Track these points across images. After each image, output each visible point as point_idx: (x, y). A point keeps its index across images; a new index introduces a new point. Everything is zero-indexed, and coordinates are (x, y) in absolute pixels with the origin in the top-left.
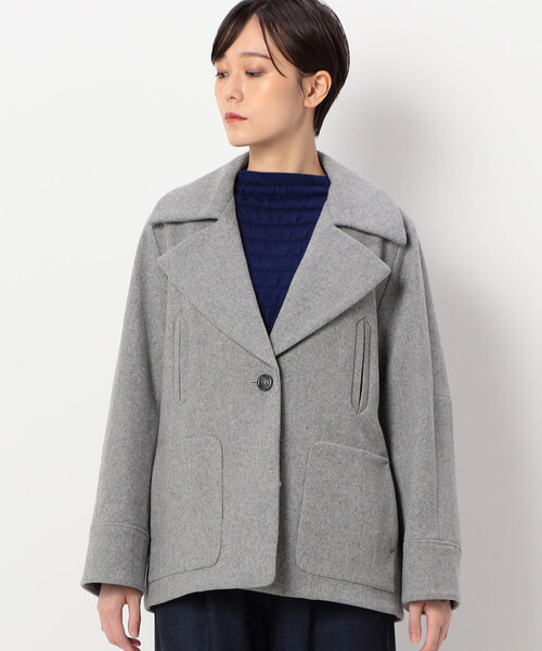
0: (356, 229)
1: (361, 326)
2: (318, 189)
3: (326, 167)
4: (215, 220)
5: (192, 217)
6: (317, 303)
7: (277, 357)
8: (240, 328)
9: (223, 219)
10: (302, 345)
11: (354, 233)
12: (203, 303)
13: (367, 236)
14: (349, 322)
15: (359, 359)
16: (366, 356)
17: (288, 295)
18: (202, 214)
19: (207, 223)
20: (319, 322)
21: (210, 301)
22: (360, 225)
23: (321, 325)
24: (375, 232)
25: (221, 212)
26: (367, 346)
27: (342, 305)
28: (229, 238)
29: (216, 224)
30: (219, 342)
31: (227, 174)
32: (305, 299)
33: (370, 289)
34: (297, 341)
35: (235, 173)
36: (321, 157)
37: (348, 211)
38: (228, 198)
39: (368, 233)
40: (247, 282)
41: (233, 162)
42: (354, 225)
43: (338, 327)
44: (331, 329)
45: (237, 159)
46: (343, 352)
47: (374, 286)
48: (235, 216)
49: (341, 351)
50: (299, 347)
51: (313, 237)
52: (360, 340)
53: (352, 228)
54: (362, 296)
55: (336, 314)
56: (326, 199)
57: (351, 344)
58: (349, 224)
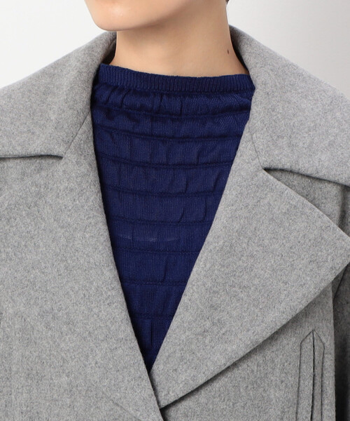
0: (299, 174)
1: (308, 346)
2: (232, 100)
3: (246, 57)
4: (59, 158)
5: (19, 151)
6: (234, 313)
7: (164, 411)
8: (98, 358)
9: (71, 157)
10: (209, 388)
11: (296, 180)
12: (36, 310)
13: (318, 185)
14: (289, 343)
15: (305, 403)
16: (317, 397)
17: (184, 299)
18: (36, 147)
19: (44, 162)
20: (238, 347)
21: (47, 307)
22: (306, 166)
23: (241, 354)
24: (331, 178)
25: (68, 144)
26: (318, 378)
27: (277, 317)
28: (81, 193)
29: (60, 167)
30: (64, 379)
31: (80, 73)
32: (213, 307)
33: (324, 284)
34: (201, 382)
35: (93, 70)
36: (236, 38)
37: (285, 141)
38: (81, 118)
39: (320, 180)
40: (109, 274)
41: (90, 48)
42: (296, 168)
43: (269, 353)
44: (258, 358)
45: (95, 41)
46: (277, 395)
47: (331, 278)
48: (91, 151)
49: (274, 394)
50: (203, 392)
51: (226, 192)
52: (307, 370)
53: (291, 172)
54: (311, 298)
55: (267, 334)
56: (246, 118)
57: (292, 380)
58: (287, 166)
